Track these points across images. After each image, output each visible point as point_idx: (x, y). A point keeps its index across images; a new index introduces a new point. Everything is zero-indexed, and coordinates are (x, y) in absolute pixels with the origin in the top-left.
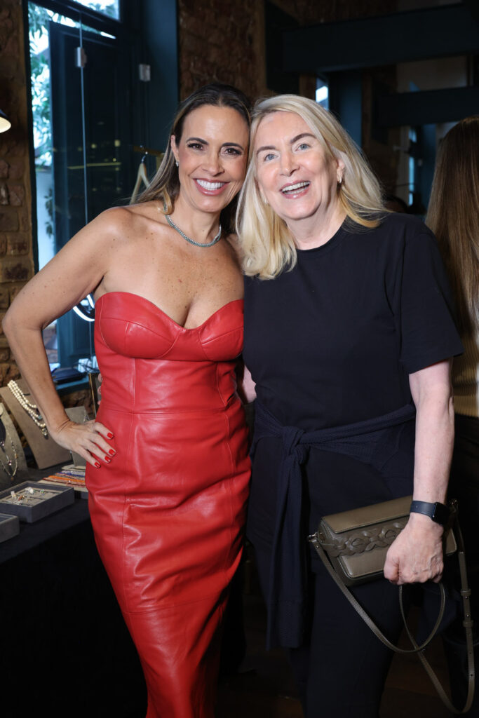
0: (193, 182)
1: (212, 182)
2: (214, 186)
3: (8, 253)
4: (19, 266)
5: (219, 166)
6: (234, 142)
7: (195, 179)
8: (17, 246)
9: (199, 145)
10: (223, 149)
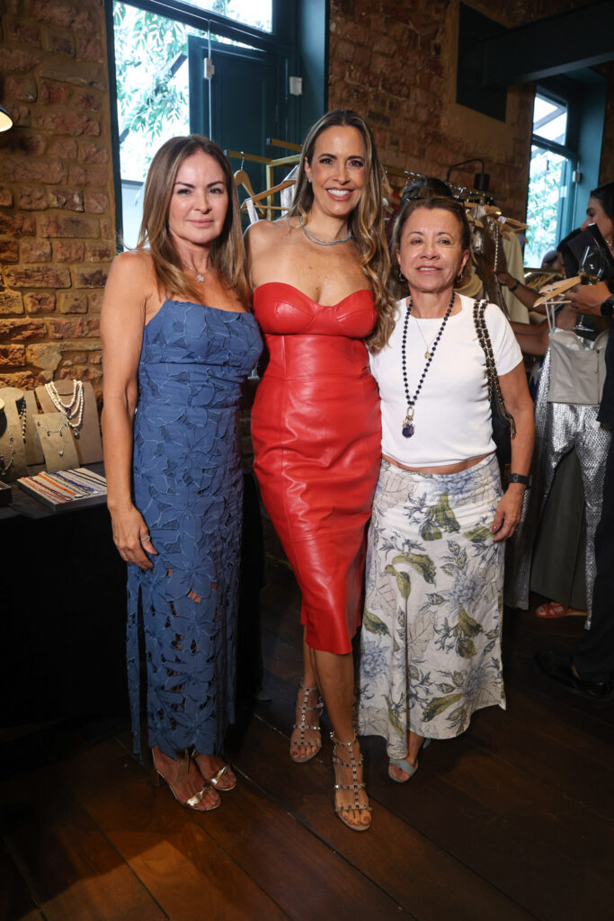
0: (325, 192)
1: (341, 190)
2: (342, 193)
3: (86, 260)
4: (100, 272)
5: (347, 176)
6: (357, 155)
7: (327, 190)
8: (97, 253)
9: (329, 159)
10: (349, 162)
